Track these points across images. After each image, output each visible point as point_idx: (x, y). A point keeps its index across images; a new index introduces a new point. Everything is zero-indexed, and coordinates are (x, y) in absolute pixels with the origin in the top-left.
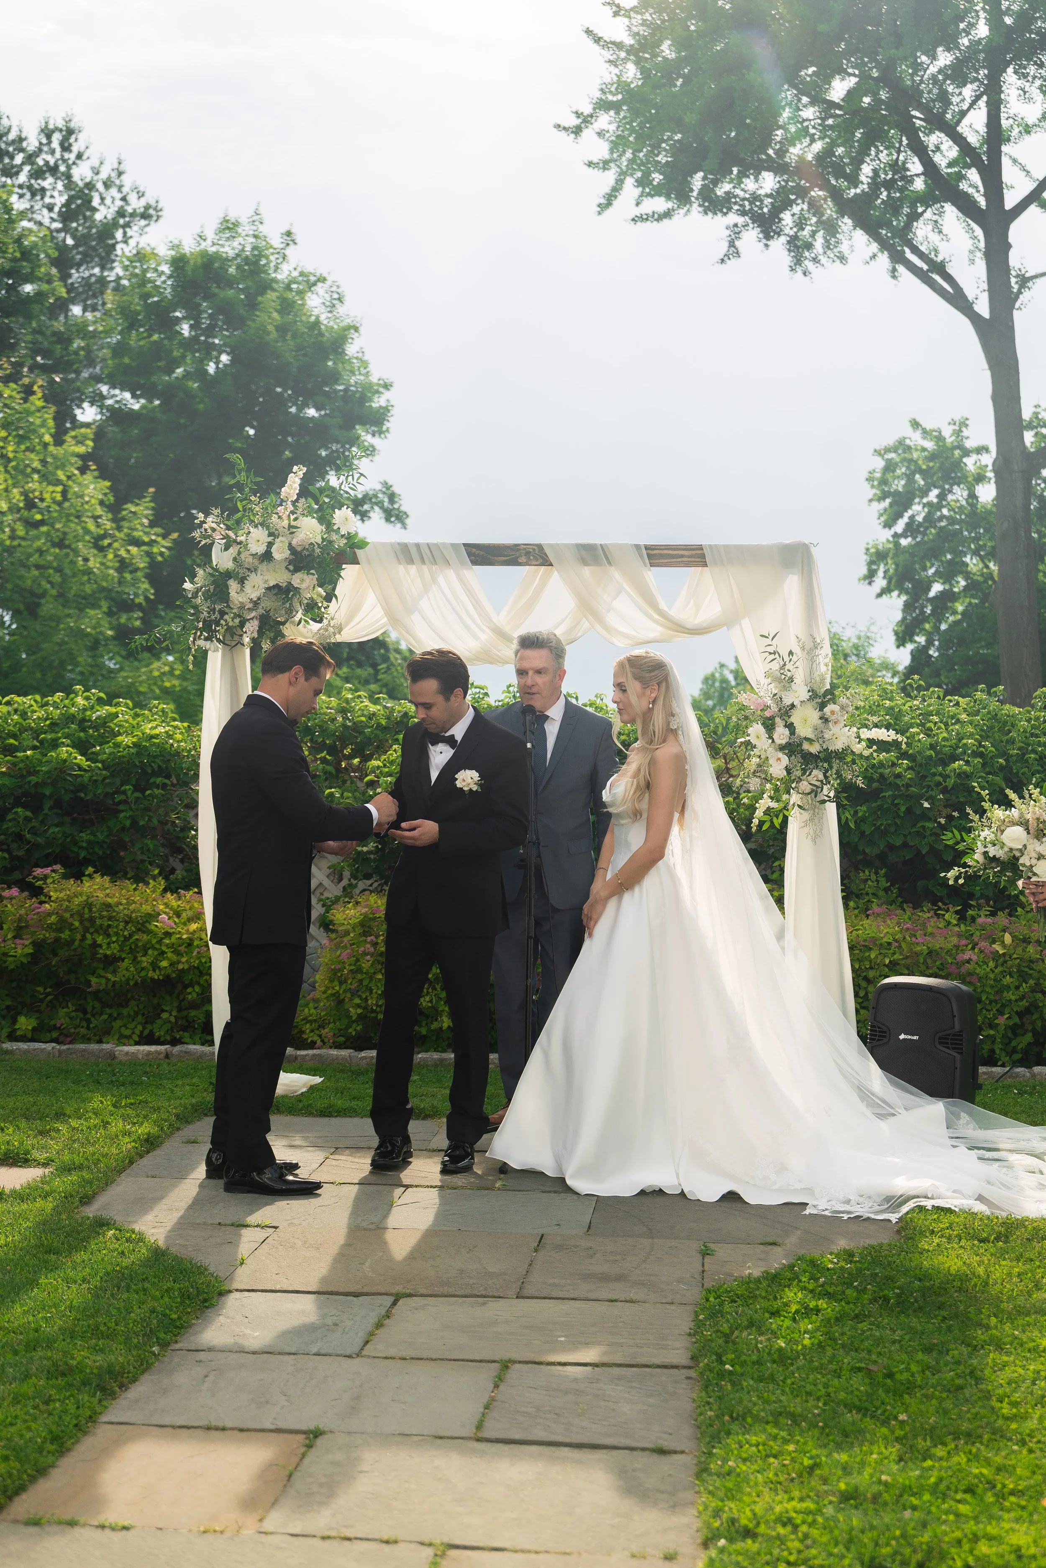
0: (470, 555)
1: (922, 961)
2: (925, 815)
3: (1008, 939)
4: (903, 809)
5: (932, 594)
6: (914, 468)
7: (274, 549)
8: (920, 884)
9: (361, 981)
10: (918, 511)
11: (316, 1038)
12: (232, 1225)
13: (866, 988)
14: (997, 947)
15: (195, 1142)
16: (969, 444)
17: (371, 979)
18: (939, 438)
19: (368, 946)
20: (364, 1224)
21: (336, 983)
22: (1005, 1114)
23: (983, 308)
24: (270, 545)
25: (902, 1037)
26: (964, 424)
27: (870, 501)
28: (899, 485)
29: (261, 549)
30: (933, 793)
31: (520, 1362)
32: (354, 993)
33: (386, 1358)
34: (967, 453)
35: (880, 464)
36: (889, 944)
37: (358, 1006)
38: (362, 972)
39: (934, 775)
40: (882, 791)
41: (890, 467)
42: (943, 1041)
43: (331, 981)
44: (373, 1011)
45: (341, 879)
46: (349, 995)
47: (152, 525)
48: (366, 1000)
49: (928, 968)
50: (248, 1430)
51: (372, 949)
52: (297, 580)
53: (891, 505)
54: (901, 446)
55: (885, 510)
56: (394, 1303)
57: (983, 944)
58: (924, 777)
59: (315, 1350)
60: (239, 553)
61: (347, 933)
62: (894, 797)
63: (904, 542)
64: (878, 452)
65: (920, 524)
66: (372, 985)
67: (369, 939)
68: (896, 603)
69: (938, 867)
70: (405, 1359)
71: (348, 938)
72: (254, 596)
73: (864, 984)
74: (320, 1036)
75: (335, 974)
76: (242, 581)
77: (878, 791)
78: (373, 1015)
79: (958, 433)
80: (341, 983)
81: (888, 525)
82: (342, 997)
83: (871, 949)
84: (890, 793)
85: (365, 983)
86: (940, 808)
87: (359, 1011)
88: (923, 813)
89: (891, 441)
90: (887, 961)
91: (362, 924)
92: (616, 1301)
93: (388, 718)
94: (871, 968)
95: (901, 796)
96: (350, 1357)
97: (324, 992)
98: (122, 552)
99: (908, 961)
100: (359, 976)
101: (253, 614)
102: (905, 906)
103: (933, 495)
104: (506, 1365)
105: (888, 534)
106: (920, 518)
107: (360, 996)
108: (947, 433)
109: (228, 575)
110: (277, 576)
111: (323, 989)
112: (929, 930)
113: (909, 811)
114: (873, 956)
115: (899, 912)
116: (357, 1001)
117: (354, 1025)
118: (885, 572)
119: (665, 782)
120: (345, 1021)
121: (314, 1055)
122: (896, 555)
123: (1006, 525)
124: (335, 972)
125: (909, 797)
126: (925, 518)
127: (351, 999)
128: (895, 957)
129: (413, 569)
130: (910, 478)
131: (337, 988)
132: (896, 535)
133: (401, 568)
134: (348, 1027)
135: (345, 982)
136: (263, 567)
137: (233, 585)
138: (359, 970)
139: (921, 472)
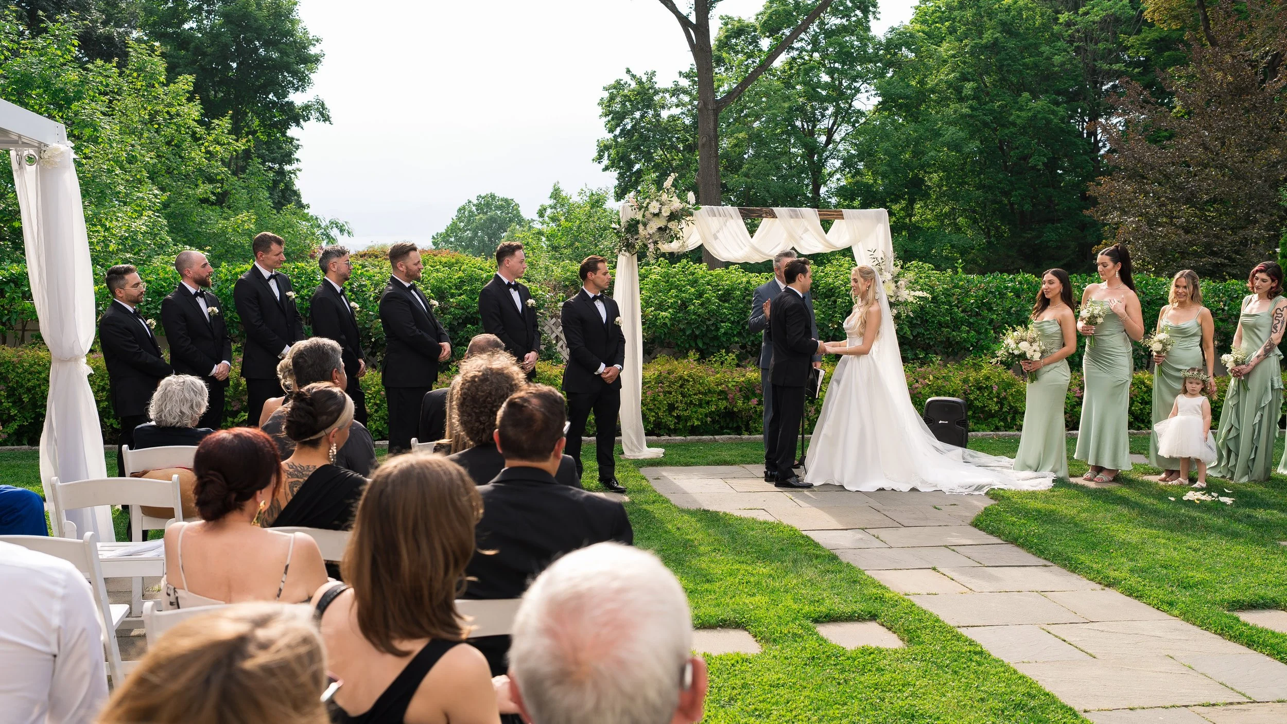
0: (741, 213)
3: (931, 377)
5: (634, 170)
6: (626, 98)
7: (663, 211)
10: (628, 124)
14: (927, 381)
16: (657, 86)
18: (640, 82)
22: (982, 450)
23: (693, 19)
24: (660, 210)
25: (940, 422)
26: (654, 73)
27: (600, 116)
28: (617, 107)
29: (657, 211)
34: (656, 92)
35: (606, 95)
41: (612, 98)
42: (958, 423)
47: (230, 133)
52: (670, 225)
53: (613, 119)
54: (618, 85)
55: (609, 121)
57: (920, 380)
60: (644, 212)
63: (619, 140)
64: (605, 89)
68: (614, 174)
72: (651, 232)
76: (645, 225)
79: (650, 80)
81: (611, 131)
89: (612, 82)
98: (211, 149)
101: (651, 241)
103: (637, 115)
105: (611, 136)
106: (629, 127)
108: (644, 79)
109: (638, 222)
110: (661, 223)
118: (609, 156)
119: (874, 320)
122: (616, 146)
123: (705, 139)
126: (632, 127)
129: (714, 218)
130: (623, 104)
132: (615, 137)
133: (710, 218)
136: (655, 219)
137: (641, 227)
139: (630, 101)
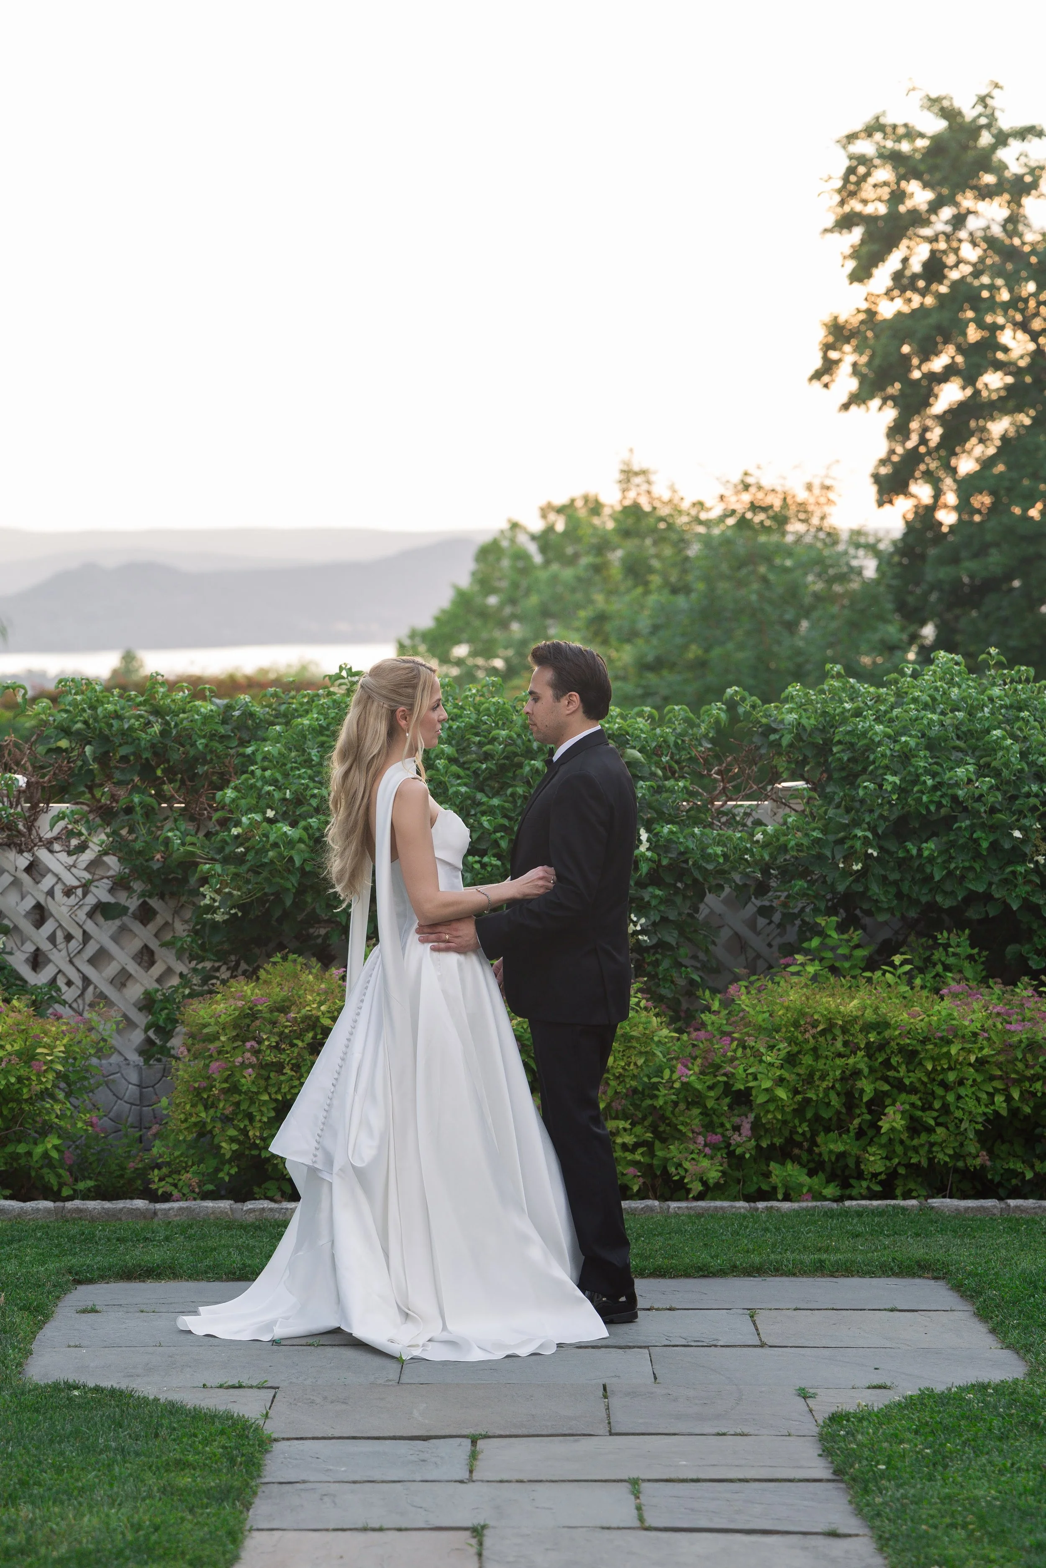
1: (1020, 1056)
2: (1017, 854)
4: (985, 845)
5: (940, 406)
8: (1011, 949)
9: (238, 1104)
10: (914, 250)
11: (170, 1189)
12: (221, 1387)
13: (943, 1098)
15: (94, 1311)
17: (252, 1102)
18: (950, 114)
19: (248, 1055)
20: (379, 1381)
21: (200, 1107)
27: (827, 230)
28: (877, 203)
30: (1026, 822)
31: (649, 1481)
32: (227, 1120)
33: (501, 1481)
34: (1003, 138)
36: (975, 1034)
37: (232, 1140)
38: (240, 1092)
39: (1028, 795)
40: (955, 819)
43: (193, 1106)
44: (255, 1146)
45: (152, 963)
46: (219, 1125)
48: (244, 1132)
49: (1027, 1066)
50: (406, 1529)
51: (254, 1060)
53: (864, 239)
54: (880, 127)
55: (852, 248)
56: (474, 1443)
58: (1013, 798)
59: (420, 1479)
61: (215, 1037)
62: (972, 828)
63: (888, 309)
65: (915, 277)
66: (253, 1110)
67: (248, 1045)
69: (1035, 926)
70: (522, 1481)
71: (217, 1044)
73: (940, 1091)
74: (175, 1185)
75: (198, 1094)
77: (948, 822)
78: (255, 1152)
79: (982, 102)
80: (206, 1108)
81: (857, 279)
82: (209, 1128)
83: (949, 1042)
84: (968, 822)
85: (244, 1106)
86: (1037, 842)
87: (235, 1147)
88: (1014, 848)
90: (973, 1059)
91: (236, 1026)
92: (724, 1434)
93: (224, 722)
94: (950, 1069)
95: (983, 826)
96: (461, 1482)
97: (186, 1120)
99: (1001, 1058)
100: (236, 1098)
102: (991, 982)
104: (635, 1484)
105: (857, 295)
107: (235, 1127)
111: (182, 1116)
112: (1028, 1014)
113: (995, 846)
114: (953, 1051)
115: (985, 991)
116: (232, 1132)
117: (227, 1167)
120: (213, 1163)
121: (181, 1209)
124: (198, 1092)
125: (993, 828)
127: (223, 1130)
128: (985, 1052)
131: (203, 1115)
134: (218, 1170)
135: (213, 1105)
138: (235, 1089)
